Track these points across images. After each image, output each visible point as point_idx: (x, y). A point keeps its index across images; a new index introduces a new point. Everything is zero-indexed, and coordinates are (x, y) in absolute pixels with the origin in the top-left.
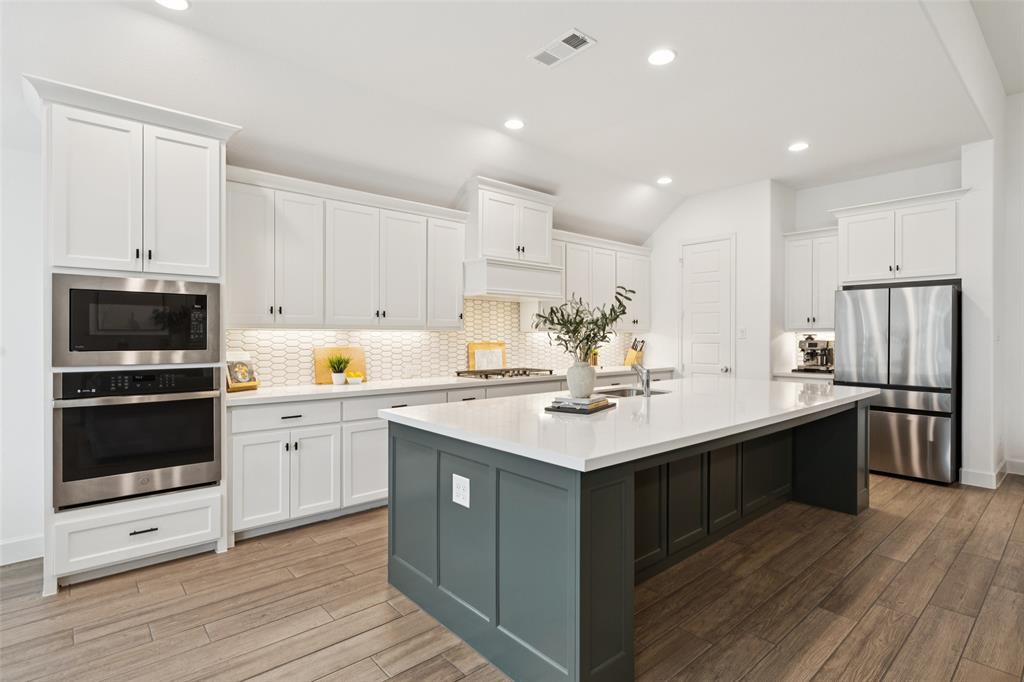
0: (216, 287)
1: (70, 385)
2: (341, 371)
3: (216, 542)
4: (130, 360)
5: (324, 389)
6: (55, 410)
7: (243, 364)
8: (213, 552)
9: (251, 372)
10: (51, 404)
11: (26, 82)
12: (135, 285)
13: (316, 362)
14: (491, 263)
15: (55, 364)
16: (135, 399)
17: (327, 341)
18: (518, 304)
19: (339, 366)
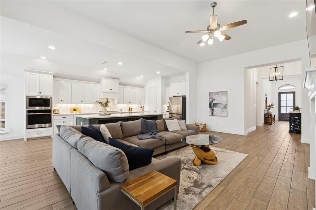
0: (51, 97)
1: (29, 111)
2: (75, 111)
3: (51, 136)
4: (37, 108)
5: (72, 114)
6: (27, 115)
7: (57, 109)
8: (51, 137)
9: (58, 111)
10: (26, 114)
11: (23, 70)
12: (38, 97)
13: (71, 109)
14: (104, 92)
15: (27, 108)
16: (38, 114)
17: (73, 106)
18: (114, 99)
19: (75, 110)
